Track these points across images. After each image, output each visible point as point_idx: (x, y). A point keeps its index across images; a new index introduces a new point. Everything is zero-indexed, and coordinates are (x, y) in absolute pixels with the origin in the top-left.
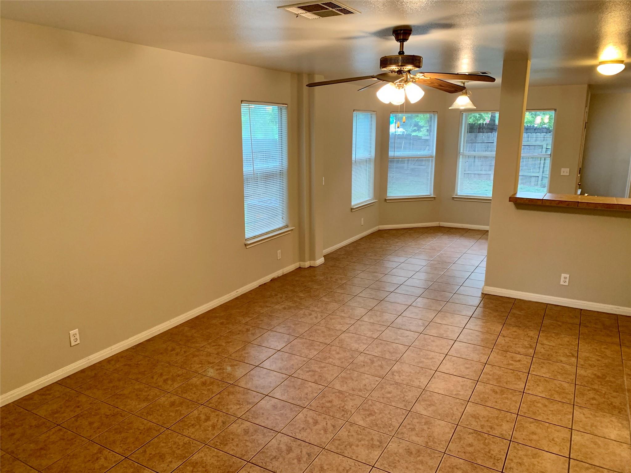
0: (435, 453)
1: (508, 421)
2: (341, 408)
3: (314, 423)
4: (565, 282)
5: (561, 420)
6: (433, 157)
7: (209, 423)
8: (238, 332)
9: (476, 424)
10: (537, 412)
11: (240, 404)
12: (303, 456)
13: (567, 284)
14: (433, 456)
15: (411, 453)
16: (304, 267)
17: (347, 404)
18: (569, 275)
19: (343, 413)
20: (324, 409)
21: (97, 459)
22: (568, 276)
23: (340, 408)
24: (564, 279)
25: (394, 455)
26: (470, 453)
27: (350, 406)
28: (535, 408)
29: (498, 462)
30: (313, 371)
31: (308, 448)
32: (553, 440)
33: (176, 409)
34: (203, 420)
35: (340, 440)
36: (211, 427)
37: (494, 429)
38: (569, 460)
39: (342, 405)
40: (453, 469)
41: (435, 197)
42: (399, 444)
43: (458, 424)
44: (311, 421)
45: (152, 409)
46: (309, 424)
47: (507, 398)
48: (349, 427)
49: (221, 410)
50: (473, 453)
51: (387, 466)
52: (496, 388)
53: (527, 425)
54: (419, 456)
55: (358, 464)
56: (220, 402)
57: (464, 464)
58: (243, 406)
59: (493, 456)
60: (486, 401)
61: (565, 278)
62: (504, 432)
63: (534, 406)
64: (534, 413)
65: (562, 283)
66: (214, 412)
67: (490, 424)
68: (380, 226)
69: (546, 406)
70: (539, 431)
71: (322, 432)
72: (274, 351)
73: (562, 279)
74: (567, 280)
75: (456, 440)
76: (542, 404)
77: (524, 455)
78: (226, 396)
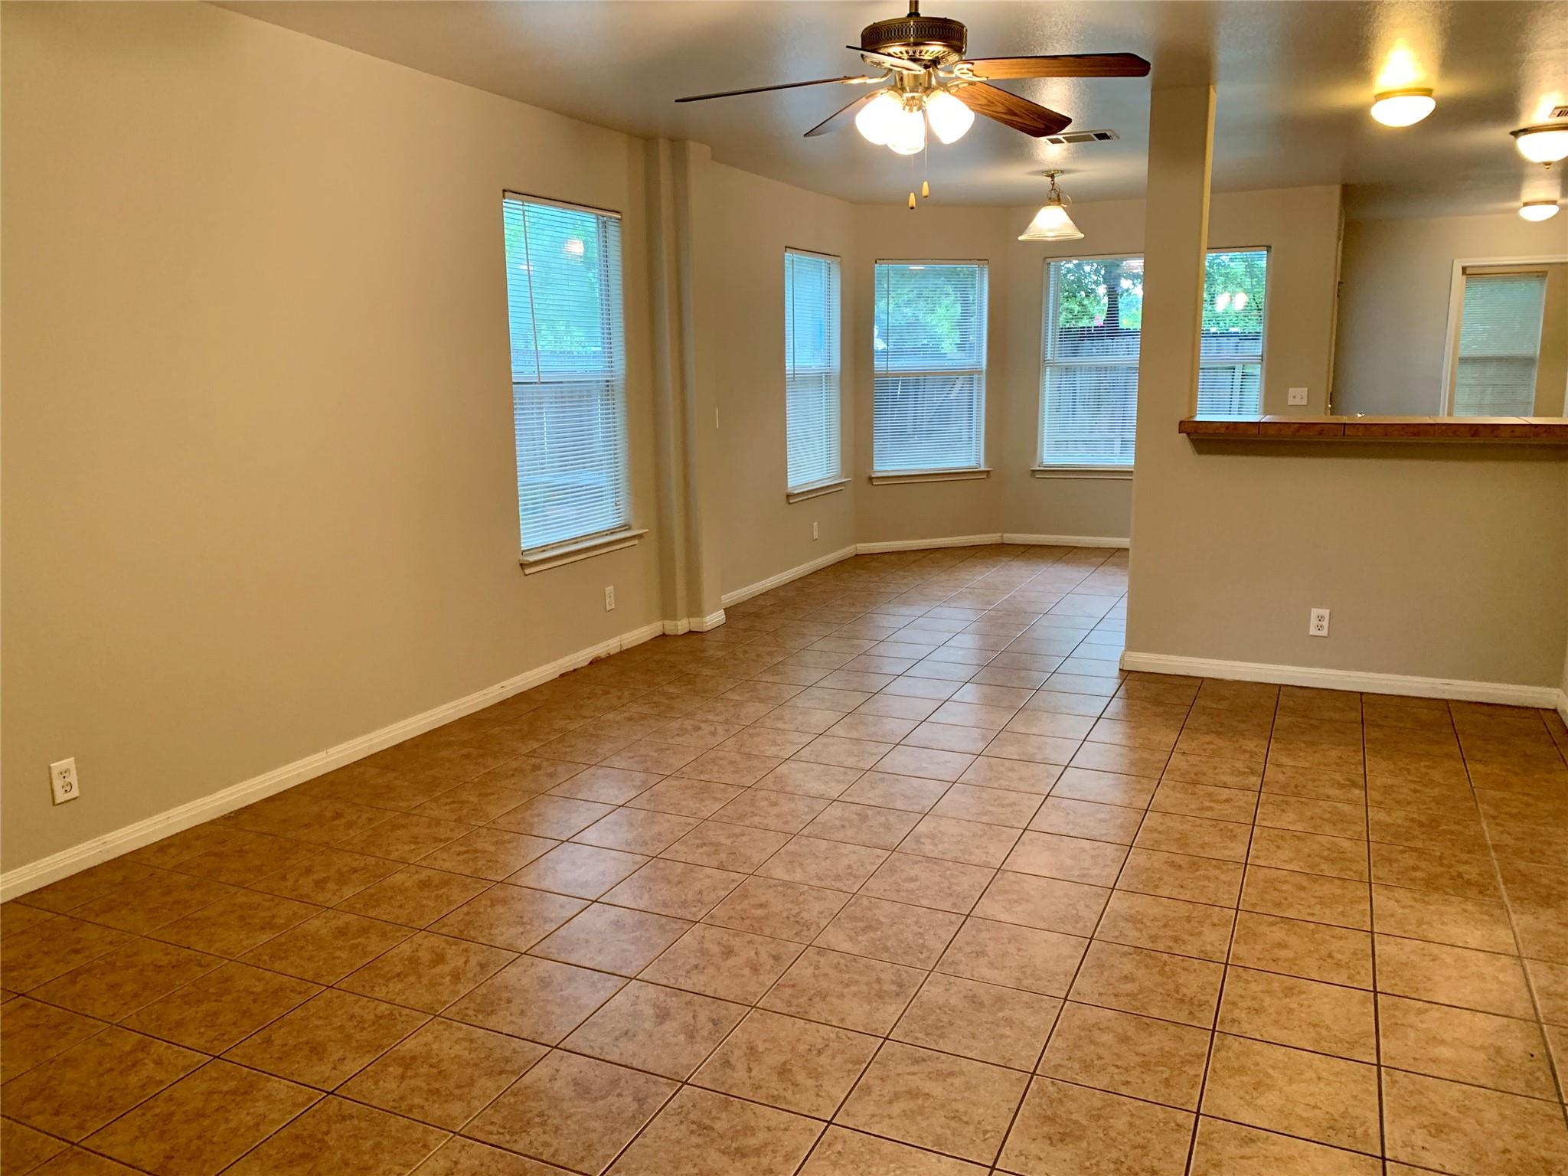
0: (1042, 1000)
1: (1214, 925)
2: (792, 919)
3: (723, 953)
4: (1320, 628)
5: (1343, 914)
6: (981, 372)
7: (445, 968)
8: (511, 773)
9: (1136, 934)
10: (1283, 901)
11: (523, 924)
12: (699, 1027)
13: (1324, 633)
14: (1036, 1007)
15: (982, 1004)
16: (672, 633)
17: (806, 907)
18: (1328, 611)
19: (798, 928)
20: (748, 922)
21: (134, 1065)
22: (1326, 612)
23: (788, 918)
24: (1318, 623)
25: (938, 1011)
26: (1127, 995)
27: (815, 913)
28: (1276, 893)
29: (1202, 1010)
30: (712, 844)
31: (713, 1007)
32: (1330, 956)
33: (352, 942)
34: (427, 964)
35: (793, 986)
36: (448, 978)
37: (1184, 942)
38: (1375, 996)
39: (794, 912)
40: (1090, 1031)
41: (988, 472)
42: (948, 987)
43: (1093, 936)
44: (715, 949)
45: (285, 947)
46: (712, 956)
47: (1208, 878)
48: (817, 958)
49: (474, 938)
50: (1137, 994)
51: (920, 1035)
52: (1177, 859)
53: (1265, 929)
54: (1001, 1009)
55: (846, 1035)
56: (470, 922)
57: (1117, 1019)
58: (534, 928)
59: (1187, 999)
60: (1156, 886)
61: (1321, 618)
62: (1209, 948)
63: (1275, 889)
64: (1278, 905)
65: (1313, 631)
66: (455, 944)
67: (1170, 933)
68: (858, 545)
69: (1303, 888)
70: (1293, 940)
71: (747, 971)
72: (609, 808)
73: (1314, 622)
74: (1325, 623)
75: (1091, 970)
76: (1295, 885)
77: (1262, 992)
78: (485, 909)
